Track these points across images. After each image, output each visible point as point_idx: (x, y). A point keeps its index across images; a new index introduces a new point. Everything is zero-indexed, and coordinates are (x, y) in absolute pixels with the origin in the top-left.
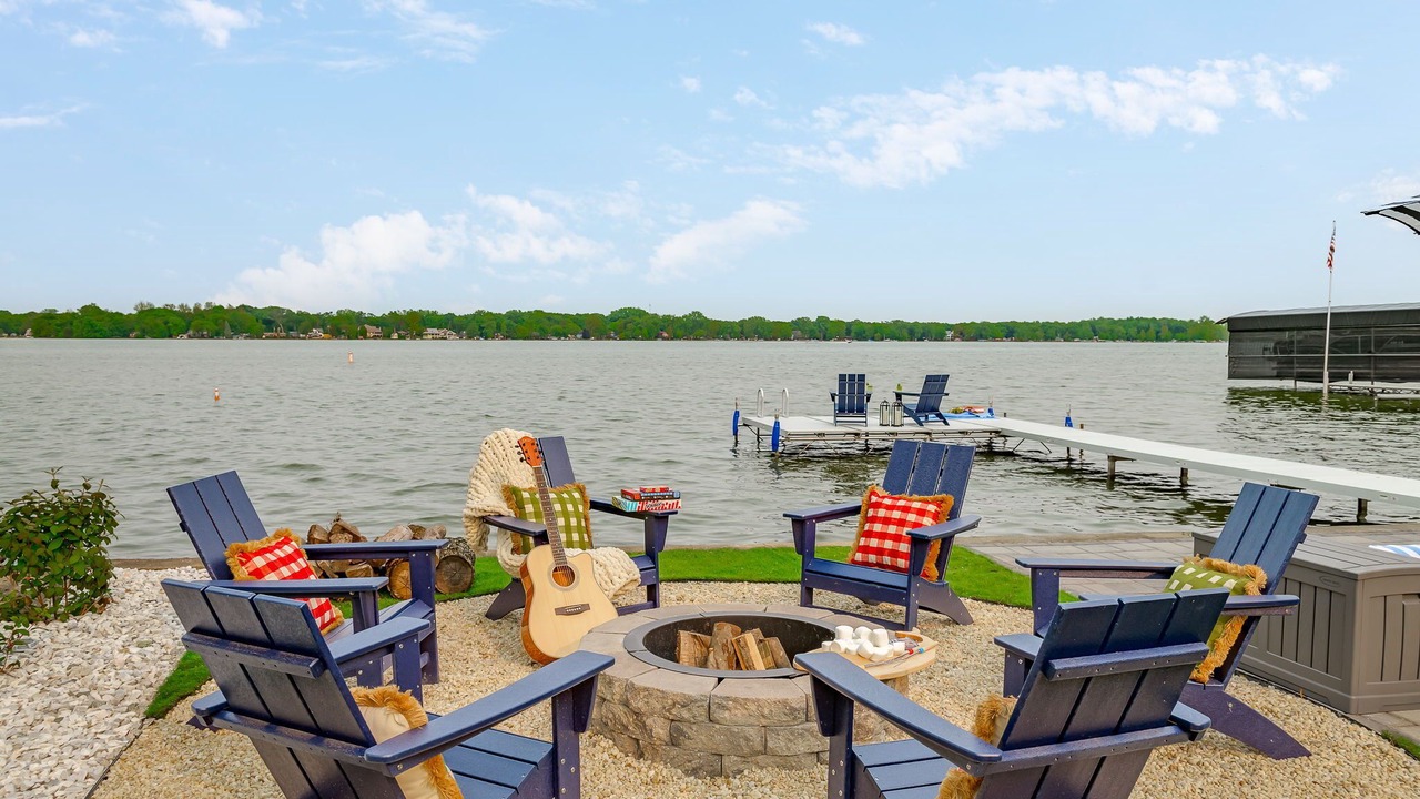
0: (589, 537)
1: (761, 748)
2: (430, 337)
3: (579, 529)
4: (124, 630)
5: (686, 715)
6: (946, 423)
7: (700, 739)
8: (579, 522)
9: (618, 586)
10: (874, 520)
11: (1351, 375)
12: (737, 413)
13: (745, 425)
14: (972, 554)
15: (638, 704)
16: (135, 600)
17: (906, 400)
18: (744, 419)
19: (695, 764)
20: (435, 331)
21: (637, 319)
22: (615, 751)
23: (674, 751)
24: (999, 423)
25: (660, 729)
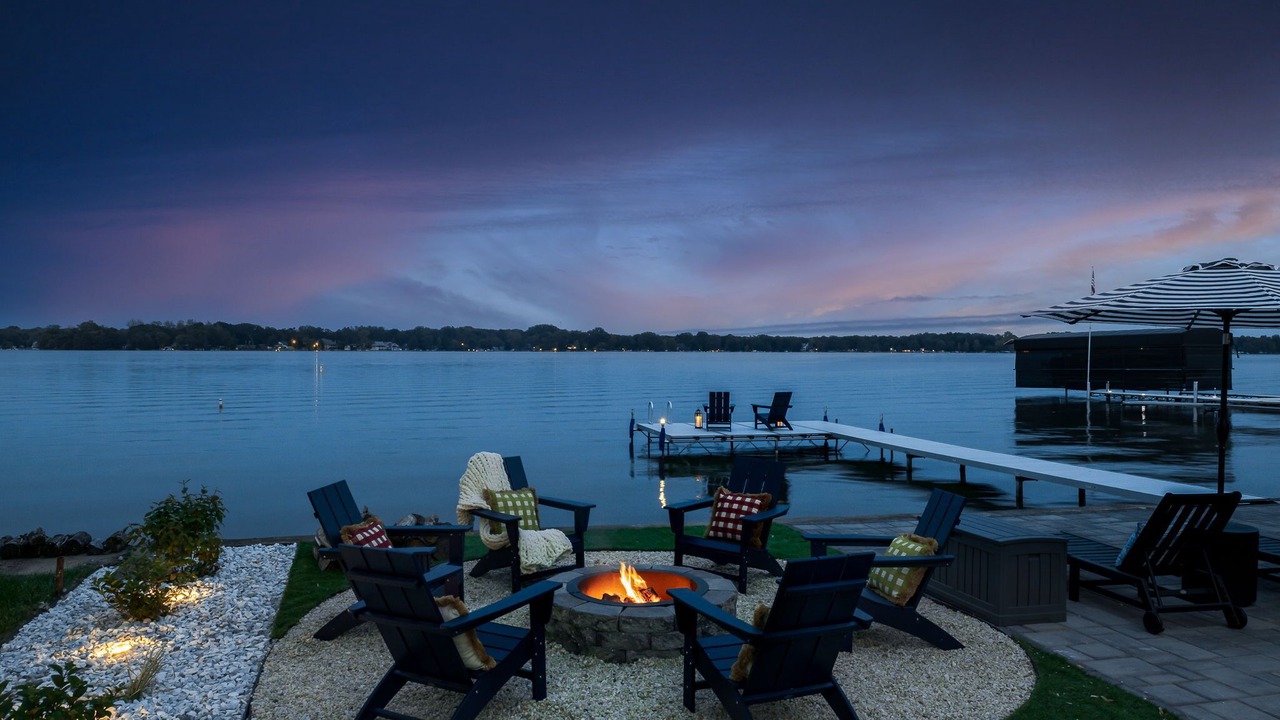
0: (538, 522)
1: (648, 646)
2: (377, 348)
3: (532, 517)
4: (235, 587)
5: (605, 627)
6: (791, 429)
7: (614, 641)
8: (532, 513)
9: (558, 555)
10: (722, 509)
11: (1108, 385)
12: (633, 421)
13: (639, 430)
14: (792, 530)
15: (578, 622)
16: (232, 567)
17: (760, 411)
18: (638, 426)
19: (611, 655)
20: (382, 343)
21: (549, 333)
22: (563, 650)
23: (598, 649)
24: (831, 427)
25: (590, 637)
